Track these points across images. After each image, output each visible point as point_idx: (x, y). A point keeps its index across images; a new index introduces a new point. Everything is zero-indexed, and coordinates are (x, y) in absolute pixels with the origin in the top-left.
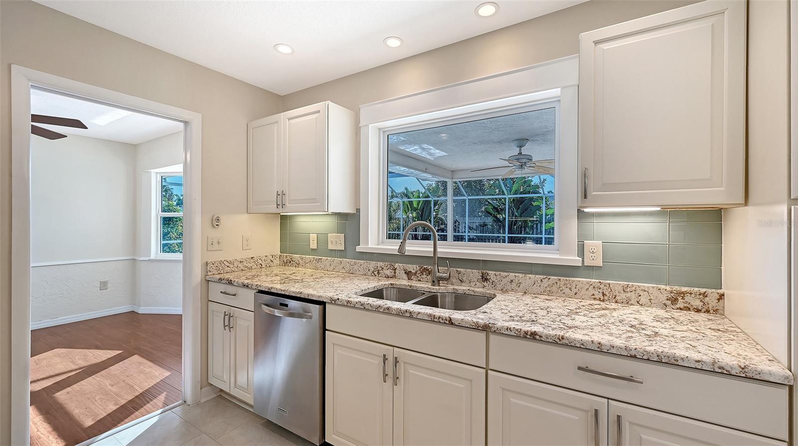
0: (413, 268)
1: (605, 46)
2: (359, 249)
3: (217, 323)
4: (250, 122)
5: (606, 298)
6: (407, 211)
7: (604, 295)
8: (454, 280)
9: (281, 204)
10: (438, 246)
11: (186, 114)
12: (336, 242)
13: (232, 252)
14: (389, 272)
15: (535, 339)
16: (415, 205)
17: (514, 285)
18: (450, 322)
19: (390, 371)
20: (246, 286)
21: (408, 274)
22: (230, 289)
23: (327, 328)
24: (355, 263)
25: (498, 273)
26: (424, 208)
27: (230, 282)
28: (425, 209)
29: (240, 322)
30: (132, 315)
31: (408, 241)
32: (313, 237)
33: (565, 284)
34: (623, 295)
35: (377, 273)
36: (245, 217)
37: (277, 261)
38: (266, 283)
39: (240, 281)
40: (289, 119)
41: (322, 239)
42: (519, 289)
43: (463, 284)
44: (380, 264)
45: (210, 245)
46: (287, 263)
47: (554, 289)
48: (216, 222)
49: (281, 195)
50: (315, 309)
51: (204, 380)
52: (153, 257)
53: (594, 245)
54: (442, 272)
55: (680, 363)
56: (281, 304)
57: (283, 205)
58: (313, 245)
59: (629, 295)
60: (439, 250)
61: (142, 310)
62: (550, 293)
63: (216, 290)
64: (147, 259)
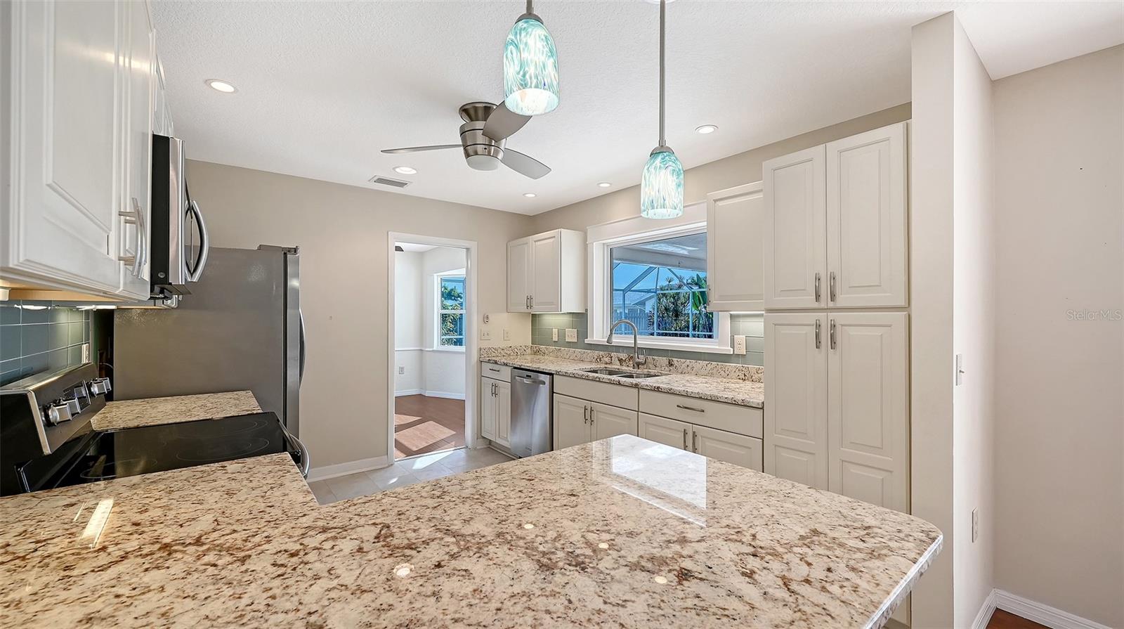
0: (623, 356)
1: (720, 204)
2: (586, 341)
3: (487, 391)
4: (509, 241)
5: (746, 378)
7: (745, 375)
8: (651, 366)
9: (529, 306)
10: (637, 339)
11: (467, 244)
12: (571, 335)
13: (497, 342)
14: (607, 360)
15: (659, 391)
17: (689, 368)
18: (619, 384)
19: (588, 417)
20: (506, 365)
21: (620, 360)
22: (496, 367)
23: (555, 391)
24: (584, 353)
25: (679, 360)
27: (496, 363)
29: (502, 390)
30: (420, 397)
31: (614, 335)
32: (555, 331)
33: (721, 368)
34: (757, 376)
35: (599, 360)
36: (506, 315)
37: (529, 351)
38: (518, 363)
39: (502, 361)
40: (535, 242)
41: (562, 334)
42: (693, 372)
43: (657, 369)
44: (601, 353)
45: (483, 336)
46: (536, 352)
47: (715, 371)
48: (486, 319)
49: (529, 299)
50: (546, 379)
51: (480, 436)
52: (435, 349)
53: (740, 338)
54: (642, 359)
55: (719, 400)
56: (527, 376)
57: (531, 306)
58: (555, 339)
59: (759, 375)
60: (638, 342)
61: (428, 394)
62: (712, 375)
63: (487, 367)
64: (431, 349)
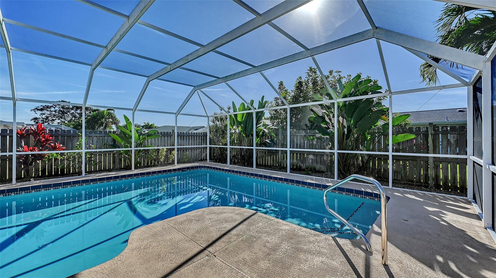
6: (233, 125)
16: (239, 119)
26: (247, 121)
28: (248, 123)
